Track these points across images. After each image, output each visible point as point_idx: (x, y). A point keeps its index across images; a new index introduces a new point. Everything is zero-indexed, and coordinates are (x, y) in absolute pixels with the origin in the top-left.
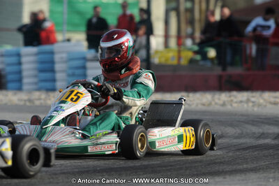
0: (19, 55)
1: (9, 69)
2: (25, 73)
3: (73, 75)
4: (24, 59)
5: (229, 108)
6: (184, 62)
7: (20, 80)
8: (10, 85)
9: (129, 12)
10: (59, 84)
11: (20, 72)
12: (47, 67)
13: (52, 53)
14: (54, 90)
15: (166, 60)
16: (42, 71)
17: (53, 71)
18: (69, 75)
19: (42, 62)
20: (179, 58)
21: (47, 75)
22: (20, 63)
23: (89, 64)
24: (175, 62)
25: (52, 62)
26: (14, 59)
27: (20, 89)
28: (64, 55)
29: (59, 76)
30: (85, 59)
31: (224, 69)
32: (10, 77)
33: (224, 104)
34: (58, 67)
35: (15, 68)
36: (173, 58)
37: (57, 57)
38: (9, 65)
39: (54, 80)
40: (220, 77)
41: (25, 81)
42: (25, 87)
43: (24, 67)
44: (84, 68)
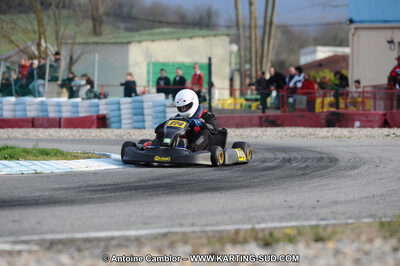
0: (119, 103)
1: (112, 114)
2: (123, 117)
3: (157, 117)
4: (122, 107)
5: (259, 139)
6: (238, 107)
7: (120, 122)
8: (113, 125)
9: (198, 72)
10: (147, 124)
11: (120, 116)
12: (139, 112)
13: (142, 102)
14: (144, 128)
15: (222, 104)
16: (135, 115)
17: (143, 114)
18: (154, 118)
19: (135, 109)
20: (235, 104)
21: (140, 118)
22: (119, 110)
23: (168, 110)
24: (232, 107)
25: (143, 108)
26: (116, 107)
27: (120, 128)
28: (150, 103)
29: (147, 118)
30: (165, 106)
31: (264, 112)
32: (113, 119)
33: (256, 137)
34: (146, 112)
35: (117, 113)
36: (231, 104)
37: (145, 105)
38: (112, 110)
39: (144, 121)
40: (261, 117)
41: (123, 122)
42: (123, 126)
43: (123, 112)
44: (164, 112)
